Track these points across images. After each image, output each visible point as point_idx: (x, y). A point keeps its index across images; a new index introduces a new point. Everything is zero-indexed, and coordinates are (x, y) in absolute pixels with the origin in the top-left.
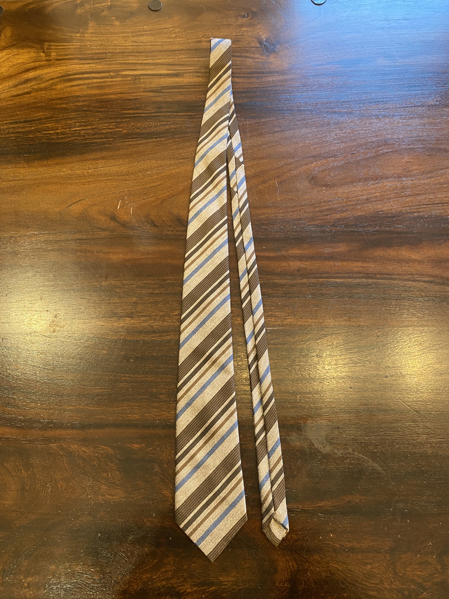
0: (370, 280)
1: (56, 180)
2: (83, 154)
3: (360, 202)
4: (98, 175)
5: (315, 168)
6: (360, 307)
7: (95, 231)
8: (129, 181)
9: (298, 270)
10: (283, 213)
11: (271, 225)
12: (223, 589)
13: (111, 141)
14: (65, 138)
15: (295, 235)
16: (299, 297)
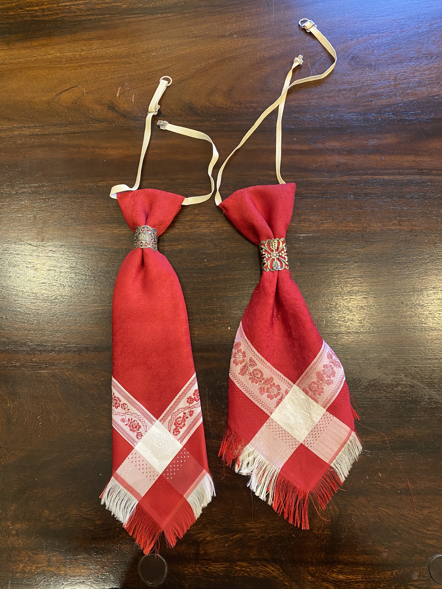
0: (424, 177)
1: (43, 65)
2: (74, 33)
3: (411, 85)
4: (93, 58)
5: (355, 46)
6: (413, 208)
7: (90, 123)
8: (130, 64)
9: (337, 166)
10: (318, 98)
11: (303, 112)
12: (250, 536)
13: (107, 17)
14: (52, 14)
15: (333, 125)
16: (339, 197)
